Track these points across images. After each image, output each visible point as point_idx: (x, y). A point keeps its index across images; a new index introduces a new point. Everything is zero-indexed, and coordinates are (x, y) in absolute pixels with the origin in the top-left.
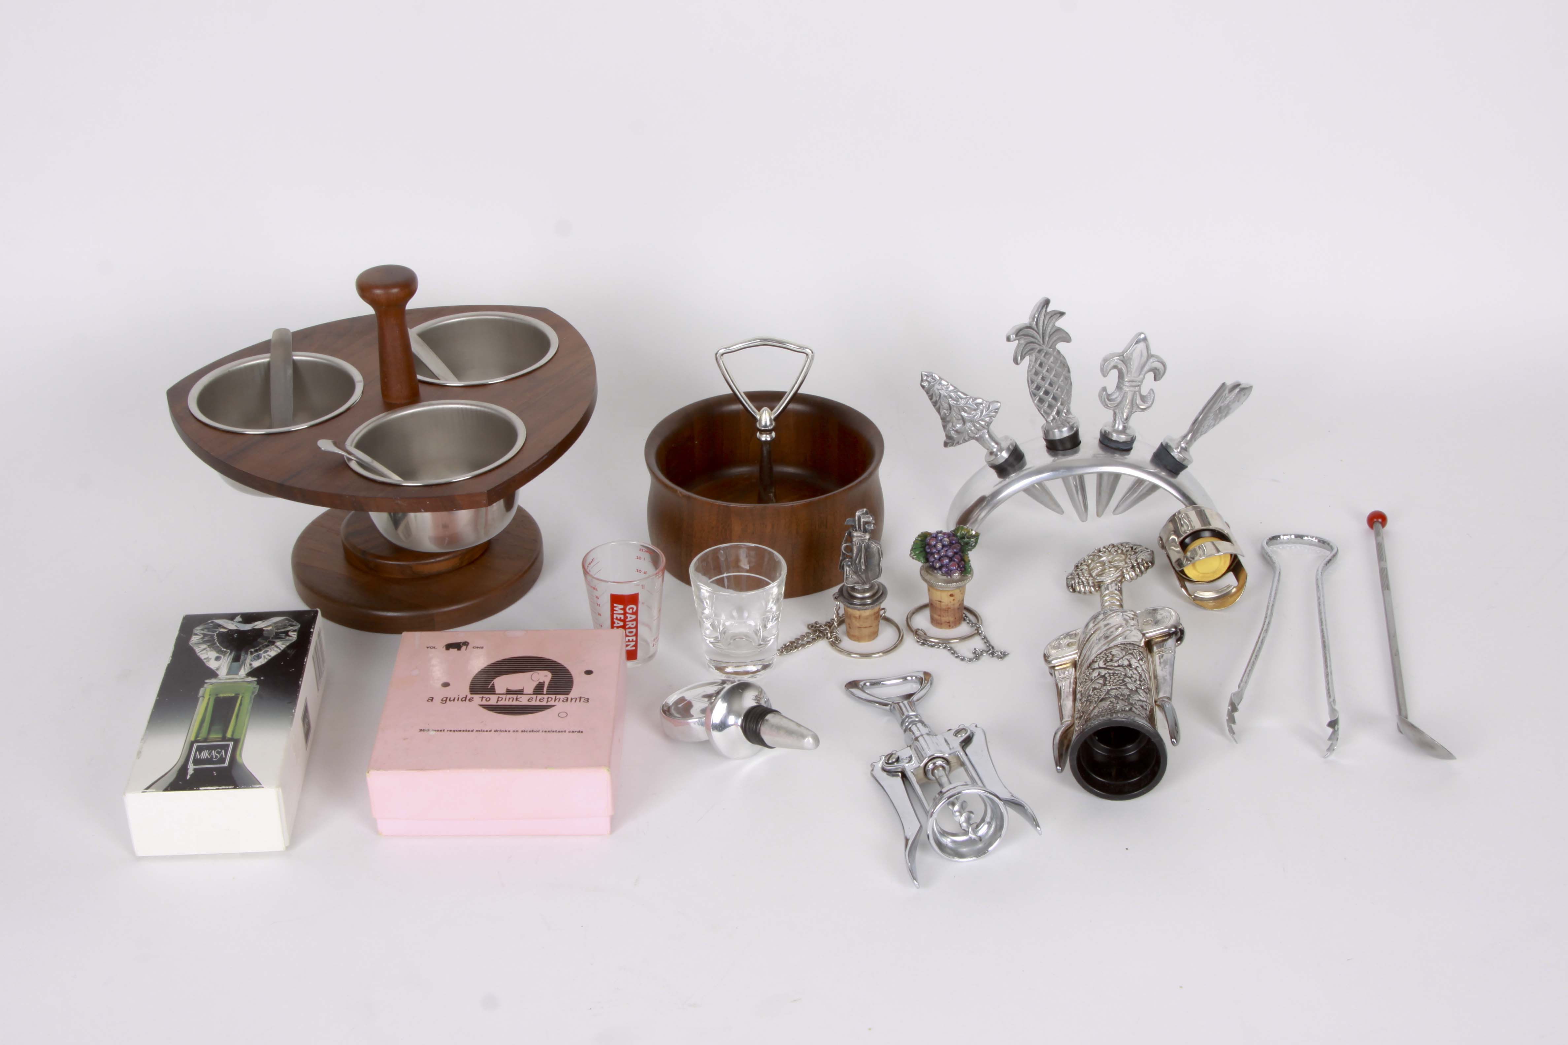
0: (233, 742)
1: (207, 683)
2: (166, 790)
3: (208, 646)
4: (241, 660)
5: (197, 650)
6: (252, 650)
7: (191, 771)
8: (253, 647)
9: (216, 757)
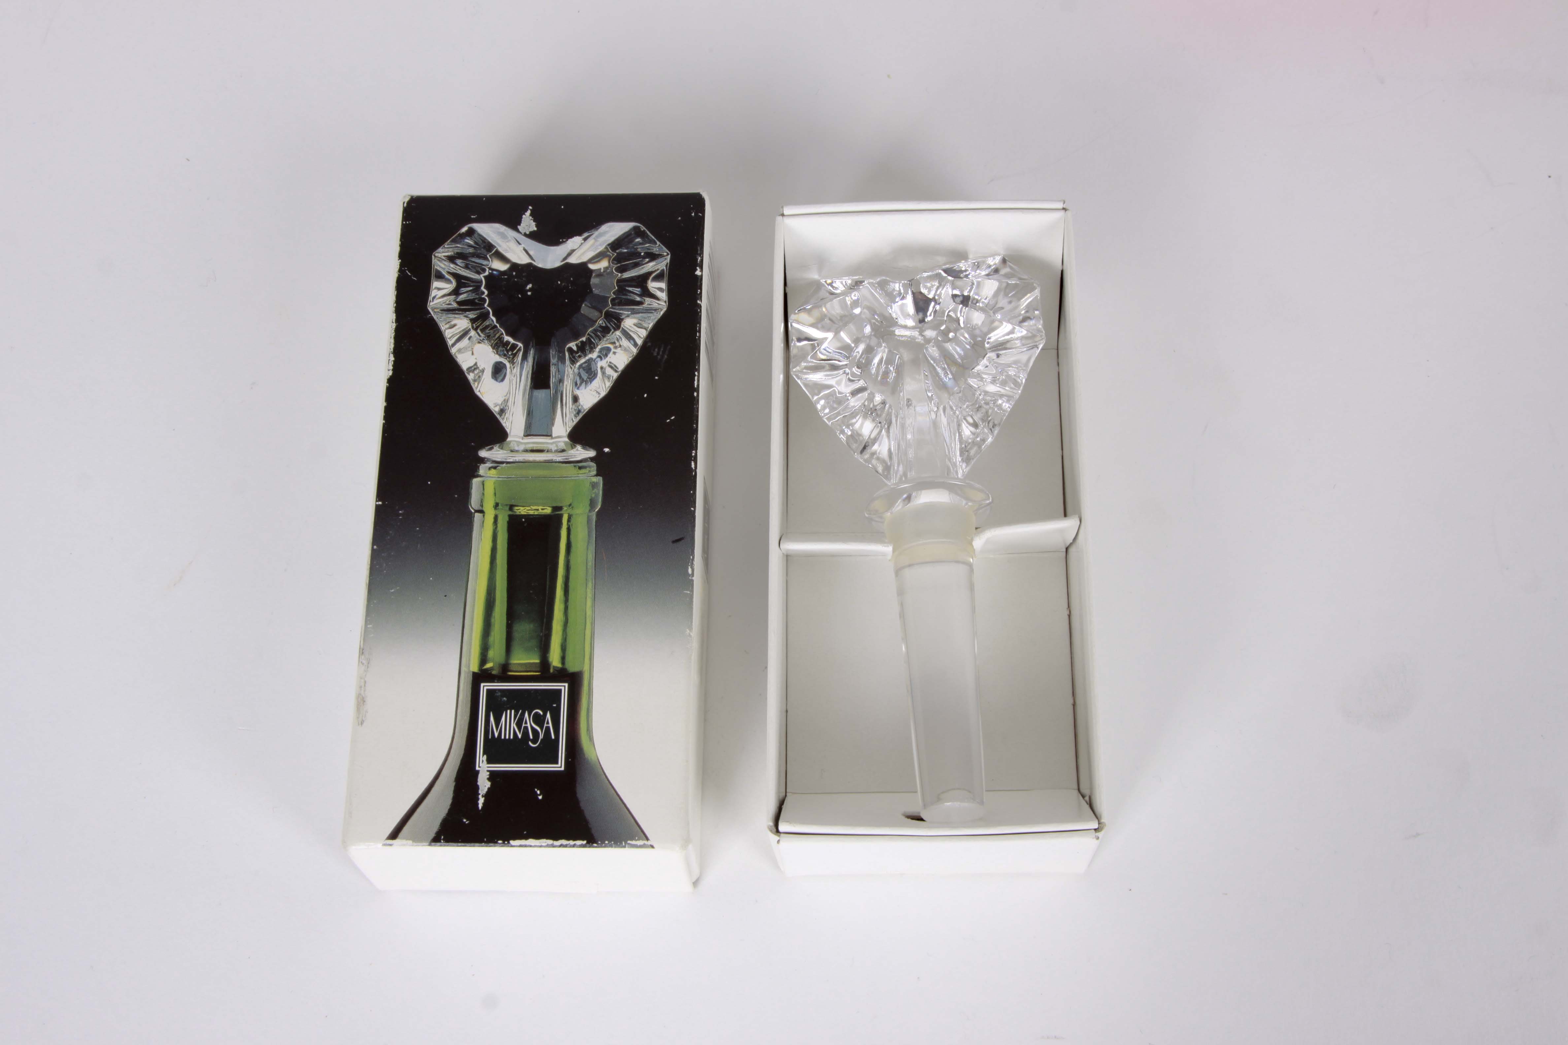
0: (566, 685)
1: (483, 460)
2: (436, 840)
3: (473, 321)
4: (553, 380)
5: (449, 334)
6: (573, 345)
7: (484, 784)
8: (576, 336)
9: (535, 732)
